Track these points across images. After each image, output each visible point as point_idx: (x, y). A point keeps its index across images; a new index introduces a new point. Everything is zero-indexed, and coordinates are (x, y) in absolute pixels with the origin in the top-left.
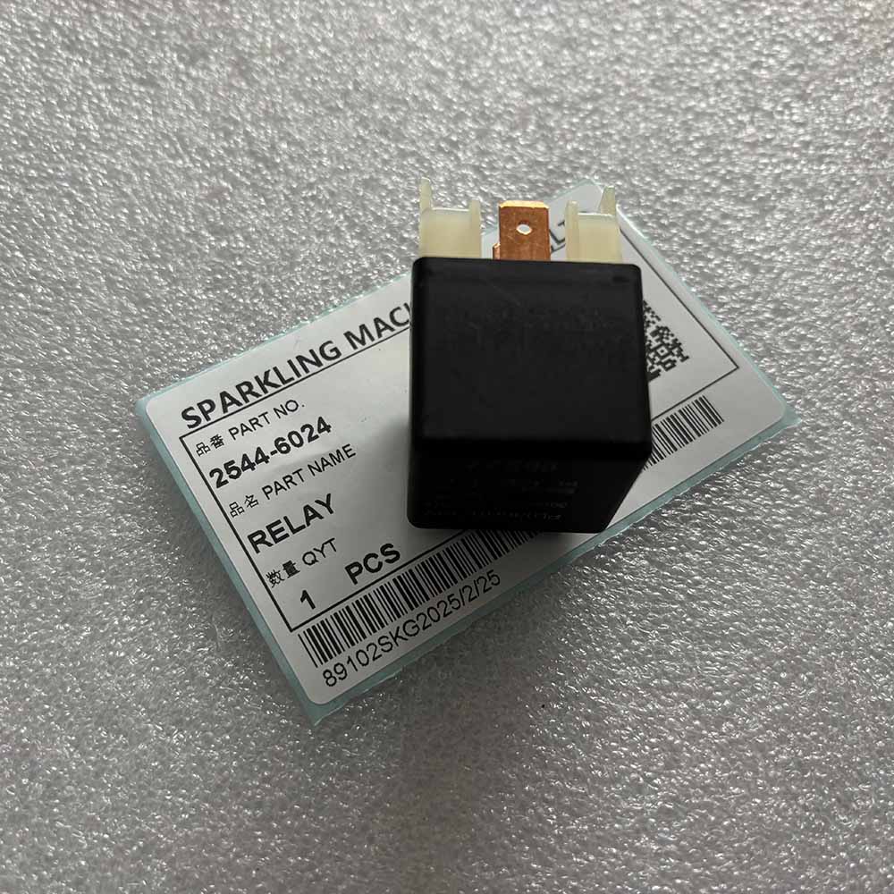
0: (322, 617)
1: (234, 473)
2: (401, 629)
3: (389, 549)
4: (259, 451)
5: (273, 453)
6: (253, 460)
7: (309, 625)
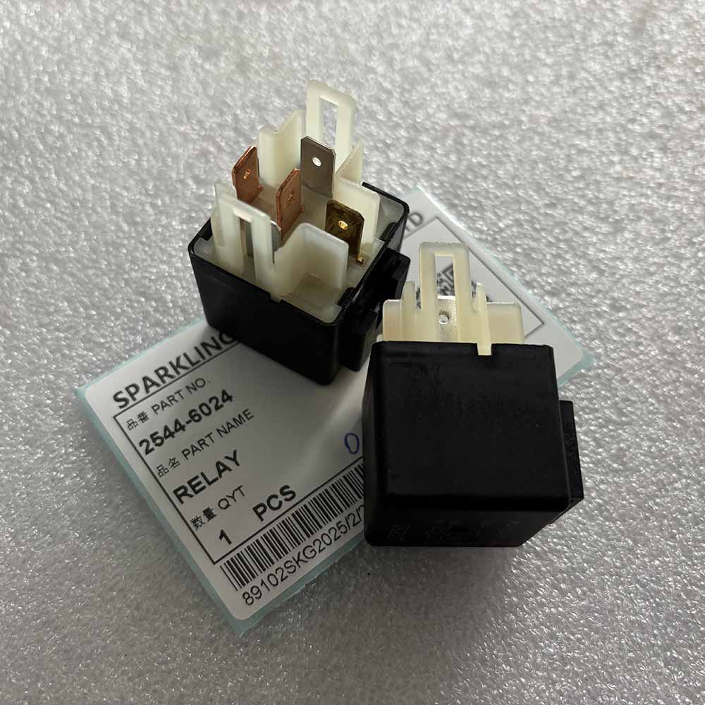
0: (238, 551)
1: (158, 441)
2: (302, 554)
3: (286, 490)
4: (177, 422)
5: (188, 423)
6: (172, 430)
7: (228, 558)
